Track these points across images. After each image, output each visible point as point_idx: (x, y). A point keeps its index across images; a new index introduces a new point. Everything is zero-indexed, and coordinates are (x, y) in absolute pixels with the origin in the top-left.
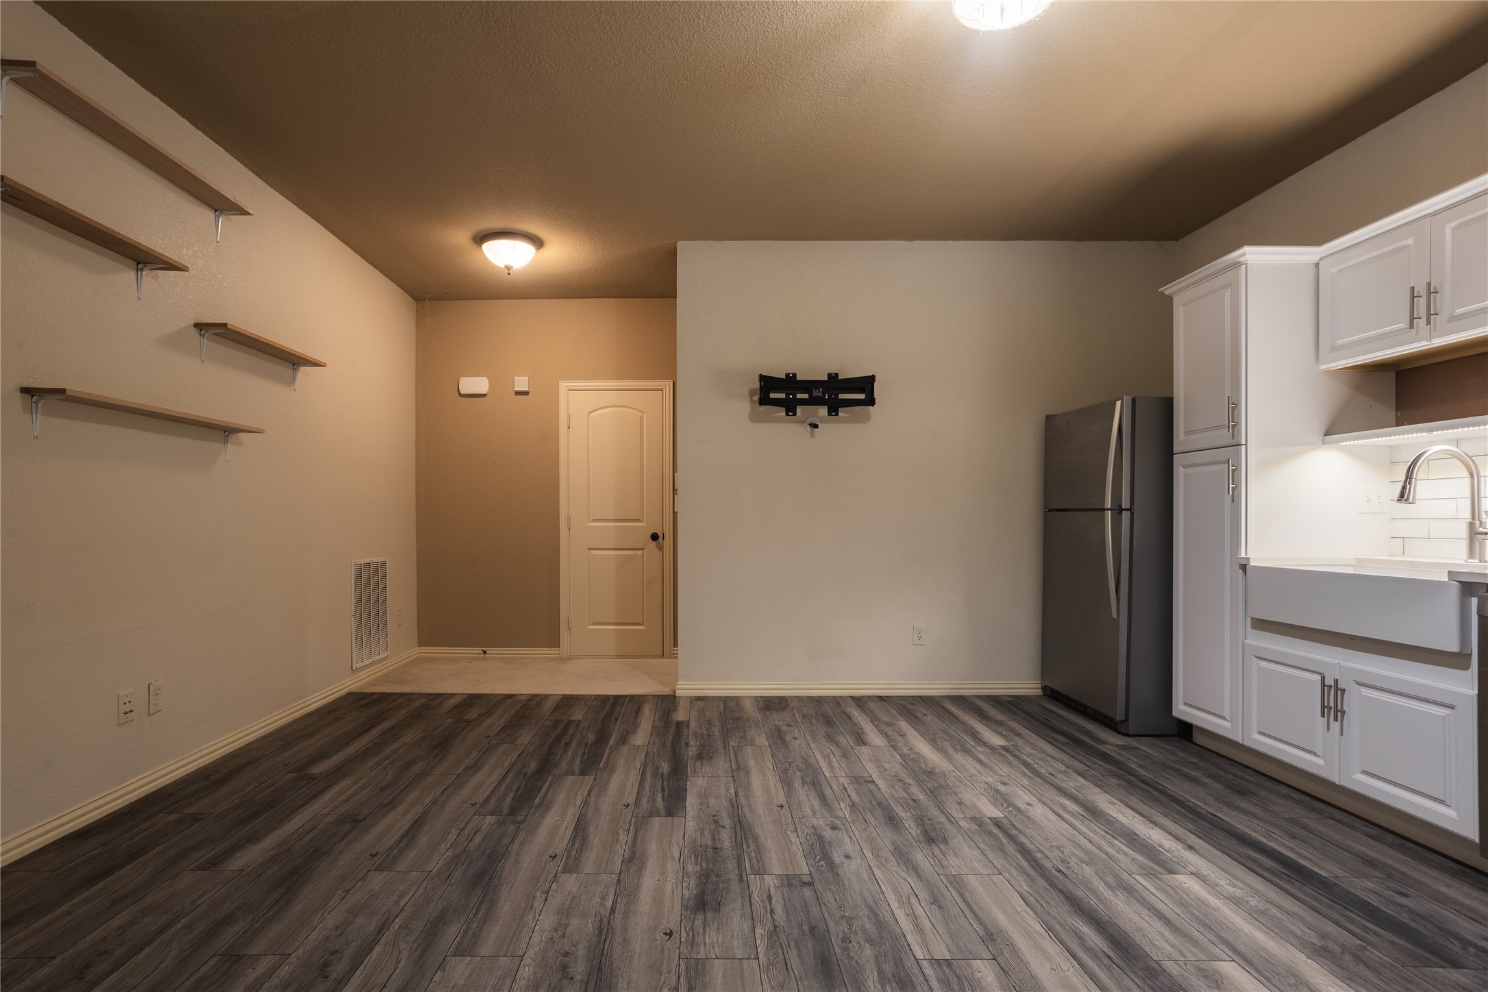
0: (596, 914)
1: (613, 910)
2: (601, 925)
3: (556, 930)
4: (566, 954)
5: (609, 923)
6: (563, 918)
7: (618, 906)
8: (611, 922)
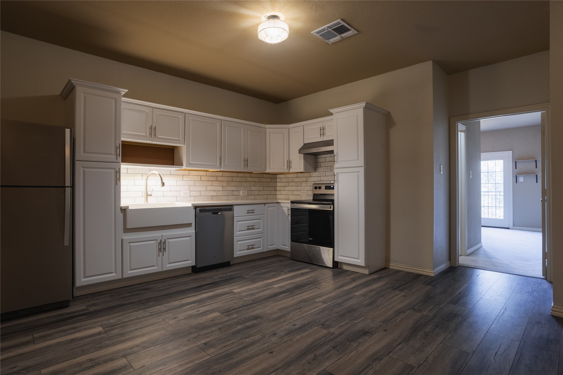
0: (407, 345)
1: (400, 344)
2: (407, 341)
3: (426, 346)
4: (424, 338)
5: (404, 341)
6: (421, 348)
7: (397, 344)
8: (403, 340)
